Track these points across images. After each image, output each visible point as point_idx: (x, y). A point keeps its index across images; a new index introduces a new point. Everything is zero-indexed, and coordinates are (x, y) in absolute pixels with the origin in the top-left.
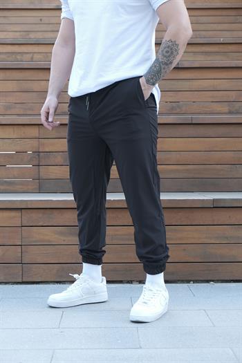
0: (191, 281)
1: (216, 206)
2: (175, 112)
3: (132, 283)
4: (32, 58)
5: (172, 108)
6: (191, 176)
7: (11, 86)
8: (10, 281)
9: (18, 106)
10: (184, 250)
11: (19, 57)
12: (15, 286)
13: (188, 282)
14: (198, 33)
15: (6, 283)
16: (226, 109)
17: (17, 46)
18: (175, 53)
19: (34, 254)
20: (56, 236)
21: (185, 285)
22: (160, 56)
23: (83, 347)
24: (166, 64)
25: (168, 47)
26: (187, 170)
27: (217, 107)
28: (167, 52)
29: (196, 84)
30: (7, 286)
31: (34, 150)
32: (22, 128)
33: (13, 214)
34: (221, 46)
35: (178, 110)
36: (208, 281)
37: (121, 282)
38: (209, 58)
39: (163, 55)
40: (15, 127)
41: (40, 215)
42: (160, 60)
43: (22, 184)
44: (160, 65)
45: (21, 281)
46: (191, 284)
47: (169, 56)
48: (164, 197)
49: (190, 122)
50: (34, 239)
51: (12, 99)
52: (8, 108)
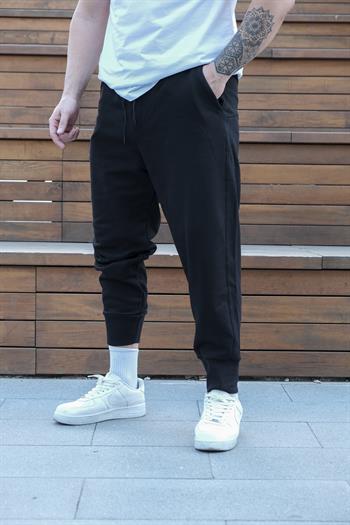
0: (285, 378)
1: (327, 268)
2: (265, 124)
3: (198, 379)
4: (52, 39)
5: (262, 119)
6: (288, 221)
7: (21, 81)
8: (19, 372)
9: (32, 111)
10: (277, 332)
11: (33, 37)
12: (25, 380)
13: (282, 379)
14: (300, 5)
15: (12, 376)
16: (341, 121)
17: (30, 21)
18: (266, 29)
19: (53, 334)
20: (88, 308)
21: (278, 384)
22: (243, 32)
23: (127, 476)
24: (251, 44)
25: (257, 19)
26: (284, 212)
27: (328, 119)
28: (255, 26)
29: (298, 84)
30: (13, 380)
31: (55, 178)
32: (37, 144)
33: (23, 273)
34: (335, 27)
35: (270, 122)
36: (311, 379)
37: (182, 377)
38: (316, 45)
39: (247, 30)
40: (27, 143)
41: (65, 276)
42: (243, 37)
43: (37, 228)
44: (240, 44)
45: (34, 373)
46: (287, 383)
47: (257, 33)
48: (247, 252)
49: (289, 141)
50: (55, 312)
51: (22, 101)
52: (16, 113)
